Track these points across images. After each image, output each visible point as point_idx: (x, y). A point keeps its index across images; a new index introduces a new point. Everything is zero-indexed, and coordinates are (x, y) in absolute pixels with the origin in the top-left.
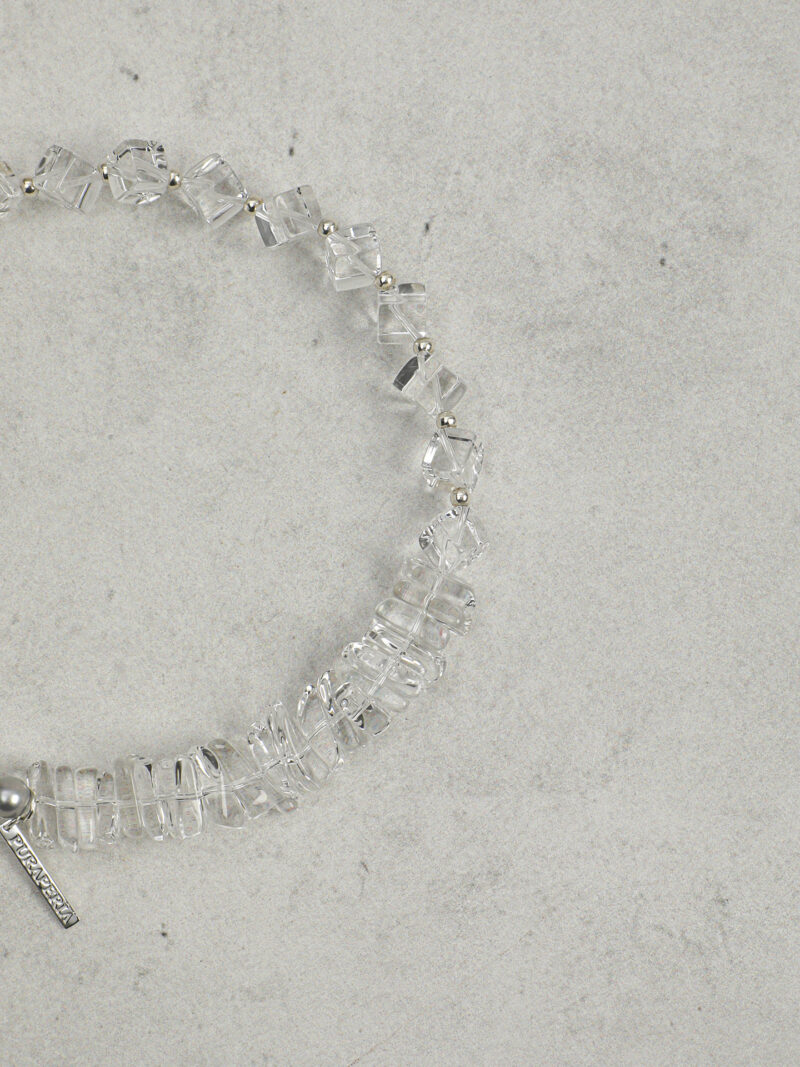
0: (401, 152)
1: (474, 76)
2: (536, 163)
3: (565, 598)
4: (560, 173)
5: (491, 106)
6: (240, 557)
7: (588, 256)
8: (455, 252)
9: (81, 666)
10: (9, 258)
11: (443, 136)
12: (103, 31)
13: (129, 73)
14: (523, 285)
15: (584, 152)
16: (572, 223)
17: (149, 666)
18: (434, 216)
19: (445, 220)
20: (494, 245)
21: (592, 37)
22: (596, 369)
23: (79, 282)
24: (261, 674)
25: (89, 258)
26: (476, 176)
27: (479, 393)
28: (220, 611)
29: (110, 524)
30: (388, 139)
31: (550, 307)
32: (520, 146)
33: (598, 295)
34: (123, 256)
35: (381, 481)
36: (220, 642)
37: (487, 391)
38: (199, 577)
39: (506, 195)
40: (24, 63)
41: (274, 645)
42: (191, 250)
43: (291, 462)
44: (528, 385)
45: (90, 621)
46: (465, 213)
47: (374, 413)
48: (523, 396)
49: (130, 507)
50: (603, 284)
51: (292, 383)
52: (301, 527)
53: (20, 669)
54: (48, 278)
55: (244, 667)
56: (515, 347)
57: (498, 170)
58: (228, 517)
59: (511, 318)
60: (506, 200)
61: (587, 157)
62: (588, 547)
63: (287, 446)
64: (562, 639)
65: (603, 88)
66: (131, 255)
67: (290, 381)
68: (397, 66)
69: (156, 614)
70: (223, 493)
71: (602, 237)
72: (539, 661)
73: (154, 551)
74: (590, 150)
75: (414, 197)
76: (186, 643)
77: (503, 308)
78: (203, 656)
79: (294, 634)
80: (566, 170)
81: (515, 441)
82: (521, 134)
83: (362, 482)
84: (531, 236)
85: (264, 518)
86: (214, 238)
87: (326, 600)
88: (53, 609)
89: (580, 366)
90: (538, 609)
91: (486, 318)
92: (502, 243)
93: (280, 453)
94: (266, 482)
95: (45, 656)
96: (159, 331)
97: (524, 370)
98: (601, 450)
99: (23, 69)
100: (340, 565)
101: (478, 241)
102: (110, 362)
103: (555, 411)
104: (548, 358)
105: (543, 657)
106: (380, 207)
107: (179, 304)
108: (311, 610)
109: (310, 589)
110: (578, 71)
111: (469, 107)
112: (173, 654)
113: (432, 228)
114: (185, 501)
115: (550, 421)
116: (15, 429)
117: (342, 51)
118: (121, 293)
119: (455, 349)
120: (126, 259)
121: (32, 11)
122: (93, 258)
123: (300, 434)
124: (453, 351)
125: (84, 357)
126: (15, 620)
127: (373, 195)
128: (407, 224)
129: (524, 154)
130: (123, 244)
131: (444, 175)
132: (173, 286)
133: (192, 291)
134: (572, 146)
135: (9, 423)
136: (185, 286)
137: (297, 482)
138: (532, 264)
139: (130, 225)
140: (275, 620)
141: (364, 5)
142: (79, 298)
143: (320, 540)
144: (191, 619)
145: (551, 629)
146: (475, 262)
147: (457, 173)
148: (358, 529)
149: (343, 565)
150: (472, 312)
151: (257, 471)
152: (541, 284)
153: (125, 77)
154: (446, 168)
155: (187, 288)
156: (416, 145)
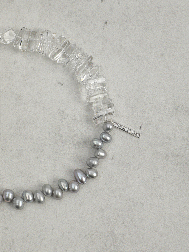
0: (133, 107)
1: (152, 87)
2: (169, 111)
3: (177, 232)
4: (175, 114)
5: (156, 95)
6: (87, 218)
7: (183, 137)
8: (148, 134)
9: (45, 249)
10: (27, 135)
11: (144, 103)
12: (53, 72)
13: (60, 83)
14: (166, 144)
15: (182, 108)
16: (178, 128)
17: (63, 248)
18: (142, 125)
19: (145, 126)
20: (158, 133)
21: (184, 77)
22: (185, 168)
23: (46, 141)
24: (92, 248)
25: (49, 134)
26: (153, 114)
27: (153, 174)
28: (82, 232)
29: (54, 210)
30: (130, 103)
31: (173, 151)
32: (164, 106)
33: (186, 148)
34: (58, 133)
35: (126, 197)
36: (81, 240)
37: (156, 174)
38: (76, 223)
39: (161, 120)
40: (31, 83)
41: (95, 240)
42: (79, 131)
43: (102, 192)
44: (167, 172)
45: (48, 236)
46: (150, 124)
47: (125, 179)
48: (165, 175)
49: (59, 206)
50: (187, 145)
51: (105, 170)
52: (104, 209)
53: (29, 250)
54: (37, 140)
55: (87, 247)
56: (163, 162)
57: (159, 113)
58: (85, 207)
59: (162, 153)
60: (161, 121)
61: (182, 110)
62: (183, 218)
63: (101, 187)
64: (176, 243)
65: (187, 91)
66: (60, 133)
67: (104, 169)
68: (131, 84)
69: (65, 234)
70: (84, 201)
71: (187, 132)
72: (169, 248)
73: (65, 217)
74: (183, 108)
75: (137, 119)
76: (72, 241)
77: (160, 151)
78: (77, 244)
79: (101, 237)
80: (177, 113)
81: (163, 188)
82: (165, 103)
83: (121, 197)
84: (168, 131)
85: (94, 207)
86: (86, 127)
87: (110, 228)
88: (38, 233)
89: (181, 167)
90: (169, 234)
91: (156, 153)
92: (160, 133)
93: (99, 189)
94: (96, 197)
95: (36, 246)
96: (69, 154)
97: (166, 168)
98: (187, 191)
99: (31, 85)
100: (114, 219)
101: (154, 132)
102: (54, 164)
103: (174, 180)
104: (172, 165)
105: (171, 247)
106: (128, 121)
107: (75, 146)
108: (106, 231)
109: (106, 226)
110: (180, 86)
111: (151, 95)
112: (69, 244)
113: (142, 128)
114: (74, 203)
115: (173, 182)
116: (29, 181)
117: (117, 79)
118: (58, 143)
119: (148, 162)
120: (59, 134)
121: (33, 69)
122: (50, 134)
123: (105, 184)
124: (147, 162)
125: (47, 162)
126: (28, 236)
127: (127, 117)
128: (135, 126)
129: (166, 109)
130: (58, 129)
131: (144, 113)
132: (73, 141)
133: (79, 143)
134: (178, 107)
135: (27, 179)
136: (77, 141)
137: (103, 197)
138: (168, 139)
139: (60, 124)
140: (96, 234)
141: (122, 67)
142: (46, 145)
143: (109, 213)
144: (74, 235)
145: (173, 240)
146: (153, 138)
147: (148, 113)
148: (119, 210)
149: (115, 220)
150: (152, 151)
151: (93, 194)
152: (171, 145)
153: (59, 85)
154: (145, 111)
155: (77, 142)
156: (137, 105)
